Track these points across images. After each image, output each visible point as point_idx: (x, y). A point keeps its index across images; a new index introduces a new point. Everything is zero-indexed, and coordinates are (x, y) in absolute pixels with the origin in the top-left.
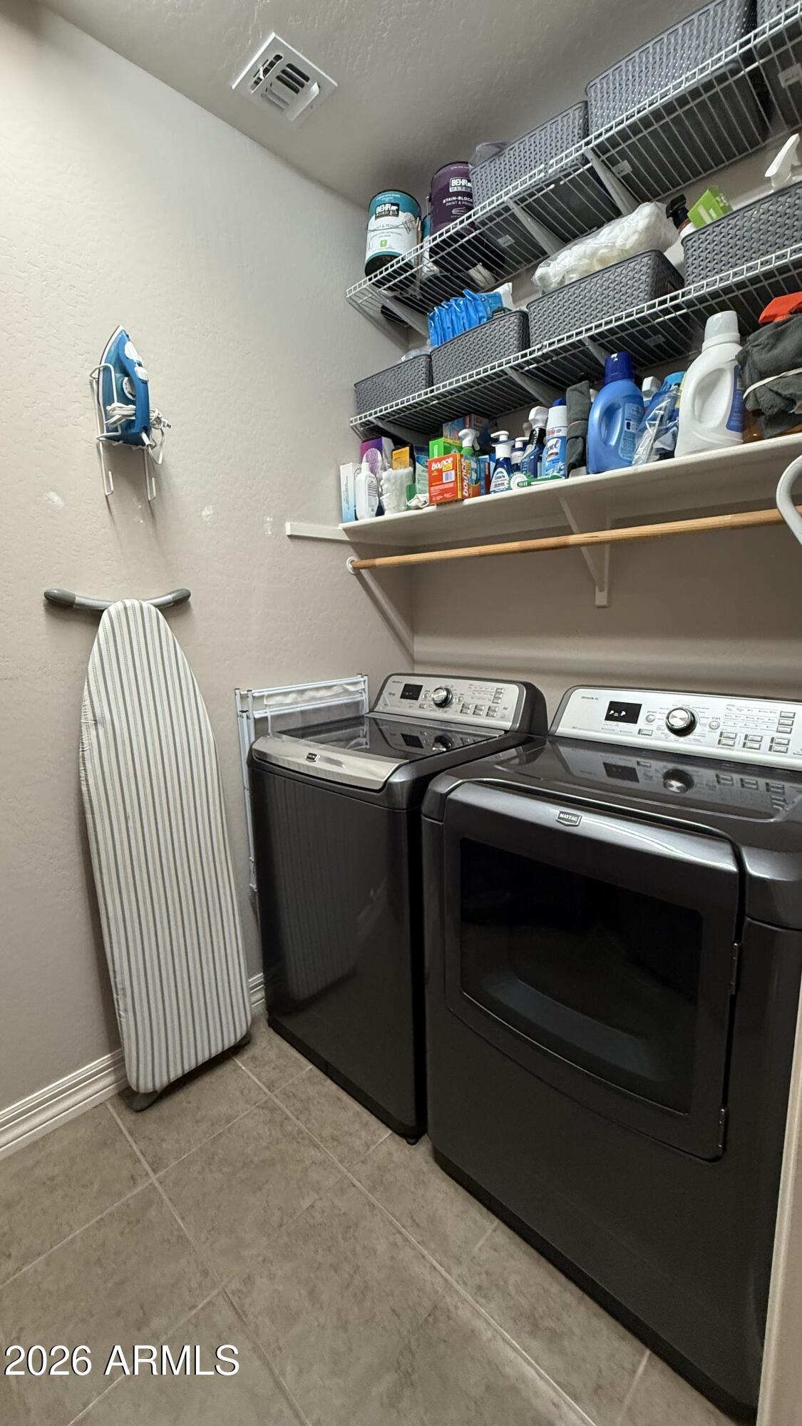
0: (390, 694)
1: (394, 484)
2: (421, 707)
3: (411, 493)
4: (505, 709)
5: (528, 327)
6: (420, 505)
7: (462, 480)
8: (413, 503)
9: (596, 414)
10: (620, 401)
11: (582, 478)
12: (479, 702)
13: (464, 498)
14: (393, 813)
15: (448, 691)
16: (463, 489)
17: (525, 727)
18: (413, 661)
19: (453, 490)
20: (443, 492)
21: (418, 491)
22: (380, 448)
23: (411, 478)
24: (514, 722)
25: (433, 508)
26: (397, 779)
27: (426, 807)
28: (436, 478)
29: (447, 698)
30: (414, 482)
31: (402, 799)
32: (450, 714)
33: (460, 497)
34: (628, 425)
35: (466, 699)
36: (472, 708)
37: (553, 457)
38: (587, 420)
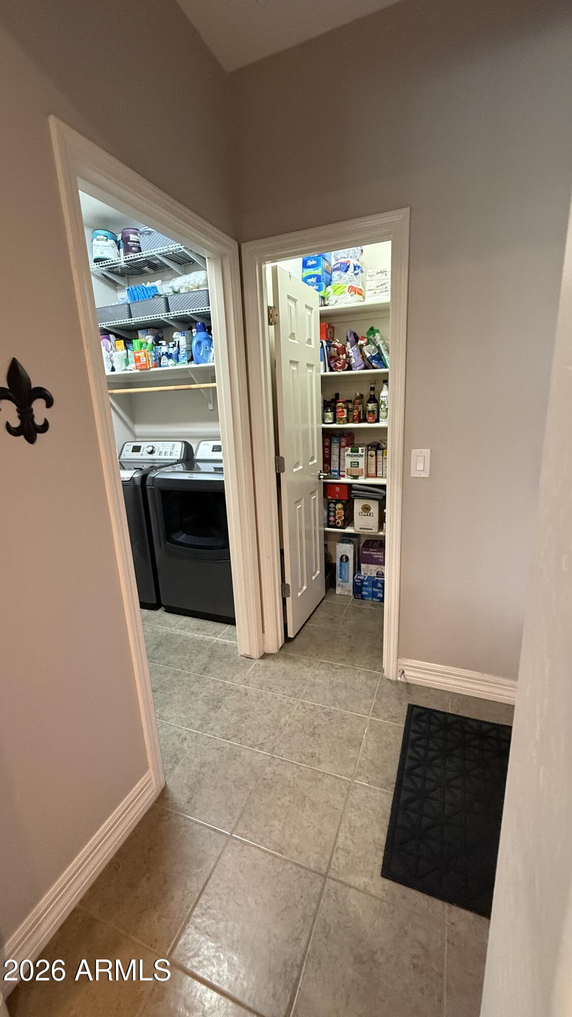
0: (127, 451)
1: (119, 358)
2: (142, 455)
3: (127, 363)
4: (177, 452)
5: (168, 304)
6: (132, 369)
7: (149, 361)
8: (128, 368)
9: (194, 343)
10: (202, 340)
11: (193, 365)
12: (167, 450)
13: (150, 368)
14: (135, 487)
15: (153, 447)
16: (149, 364)
17: (186, 457)
18: (135, 436)
19: (145, 365)
20: (141, 365)
21: (130, 362)
22: (109, 339)
23: (126, 355)
24: (181, 456)
25: (138, 371)
26: (136, 476)
27: (147, 483)
28: (137, 360)
29: (153, 450)
30: (128, 357)
31: (138, 483)
32: (155, 456)
33: (148, 368)
34: (206, 348)
35: (161, 450)
36: (164, 453)
37: (183, 355)
38: (191, 344)
